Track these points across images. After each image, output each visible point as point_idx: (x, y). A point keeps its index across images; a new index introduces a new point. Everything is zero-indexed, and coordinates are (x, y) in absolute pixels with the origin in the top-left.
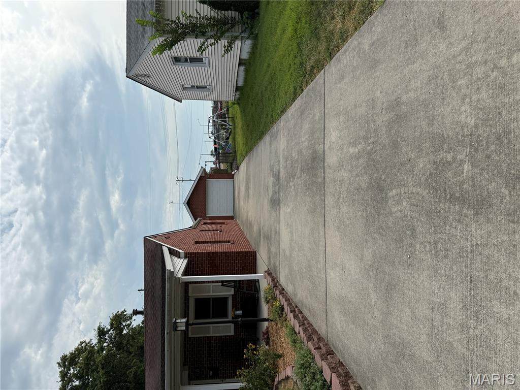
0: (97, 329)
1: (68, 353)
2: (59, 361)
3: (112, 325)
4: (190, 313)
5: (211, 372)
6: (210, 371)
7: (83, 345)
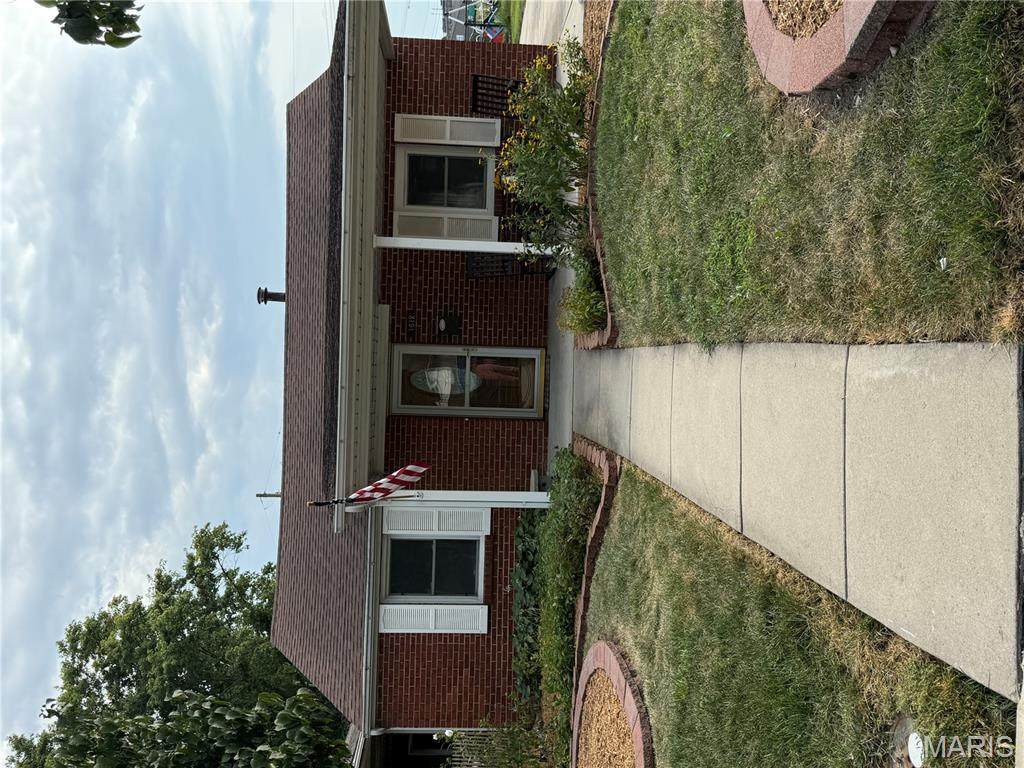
0: (154, 577)
1: (84, 620)
2: (63, 638)
3: (190, 568)
4: (397, 182)
5: (443, 322)
6: (440, 319)
7: (121, 606)
